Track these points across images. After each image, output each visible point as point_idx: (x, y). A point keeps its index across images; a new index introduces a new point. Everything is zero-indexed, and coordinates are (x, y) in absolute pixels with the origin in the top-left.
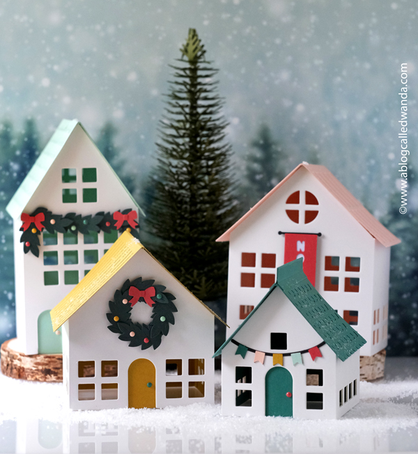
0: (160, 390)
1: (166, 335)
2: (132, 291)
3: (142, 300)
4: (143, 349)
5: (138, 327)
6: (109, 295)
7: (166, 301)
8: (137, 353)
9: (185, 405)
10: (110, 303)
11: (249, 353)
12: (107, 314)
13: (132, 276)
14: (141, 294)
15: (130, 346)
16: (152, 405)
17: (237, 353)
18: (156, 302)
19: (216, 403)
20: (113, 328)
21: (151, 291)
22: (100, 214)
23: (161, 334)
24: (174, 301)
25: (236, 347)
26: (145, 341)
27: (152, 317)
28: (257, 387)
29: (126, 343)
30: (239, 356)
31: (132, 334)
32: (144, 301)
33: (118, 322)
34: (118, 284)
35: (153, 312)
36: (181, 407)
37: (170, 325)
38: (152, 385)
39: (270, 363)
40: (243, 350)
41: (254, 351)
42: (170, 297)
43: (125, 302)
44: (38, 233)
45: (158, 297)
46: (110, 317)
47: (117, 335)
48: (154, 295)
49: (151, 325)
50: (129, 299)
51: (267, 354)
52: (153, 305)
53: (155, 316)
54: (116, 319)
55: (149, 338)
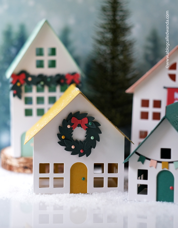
0: (90, 182)
1: (94, 148)
2: (73, 120)
3: (79, 125)
4: (79, 156)
5: (77, 143)
6: (59, 122)
7: (95, 127)
8: (76, 159)
9: (105, 192)
10: (60, 128)
11: (147, 161)
12: (58, 134)
13: (73, 110)
14: (79, 122)
15: (71, 154)
16: (84, 191)
17: (139, 161)
18: (88, 127)
19: (124, 191)
20: (61, 143)
21: (85, 120)
22: (58, 75)
23: (91, 147)
24: (99, 127)
25: (138, 157)
26: (81, 151)
27: (85, 137)
28: (151, 183)
29: (70, 153)
30: (140, 162)
31: (73, 147)
32: (81, 126)
33: (64, 139)
34: (65, 115)
35: (86, 133)
36: (103, 193)
37: (97, 142)
38: (85, 179)
39: (160, 168)
40: (142, 159)
41: (149, 159)
42: (97, 124)
43: (69, 127)
44: (21, 85)
45: (90, 124)
46: (59, 136)
47: (64, 147)
48: (87, 123)
49: (85, 141)
50: (71, 125)
51: (158, 162)
52: (86, 129)
53: (88, 136)
54: (63, 137)
55: (83, 150)
